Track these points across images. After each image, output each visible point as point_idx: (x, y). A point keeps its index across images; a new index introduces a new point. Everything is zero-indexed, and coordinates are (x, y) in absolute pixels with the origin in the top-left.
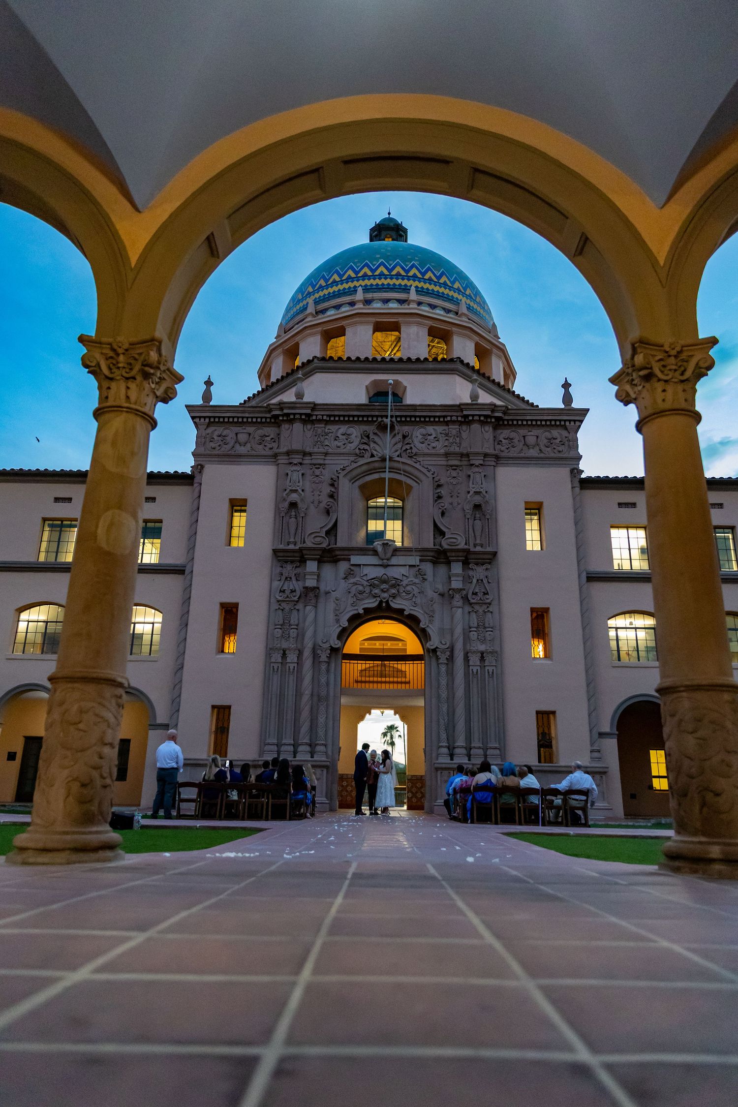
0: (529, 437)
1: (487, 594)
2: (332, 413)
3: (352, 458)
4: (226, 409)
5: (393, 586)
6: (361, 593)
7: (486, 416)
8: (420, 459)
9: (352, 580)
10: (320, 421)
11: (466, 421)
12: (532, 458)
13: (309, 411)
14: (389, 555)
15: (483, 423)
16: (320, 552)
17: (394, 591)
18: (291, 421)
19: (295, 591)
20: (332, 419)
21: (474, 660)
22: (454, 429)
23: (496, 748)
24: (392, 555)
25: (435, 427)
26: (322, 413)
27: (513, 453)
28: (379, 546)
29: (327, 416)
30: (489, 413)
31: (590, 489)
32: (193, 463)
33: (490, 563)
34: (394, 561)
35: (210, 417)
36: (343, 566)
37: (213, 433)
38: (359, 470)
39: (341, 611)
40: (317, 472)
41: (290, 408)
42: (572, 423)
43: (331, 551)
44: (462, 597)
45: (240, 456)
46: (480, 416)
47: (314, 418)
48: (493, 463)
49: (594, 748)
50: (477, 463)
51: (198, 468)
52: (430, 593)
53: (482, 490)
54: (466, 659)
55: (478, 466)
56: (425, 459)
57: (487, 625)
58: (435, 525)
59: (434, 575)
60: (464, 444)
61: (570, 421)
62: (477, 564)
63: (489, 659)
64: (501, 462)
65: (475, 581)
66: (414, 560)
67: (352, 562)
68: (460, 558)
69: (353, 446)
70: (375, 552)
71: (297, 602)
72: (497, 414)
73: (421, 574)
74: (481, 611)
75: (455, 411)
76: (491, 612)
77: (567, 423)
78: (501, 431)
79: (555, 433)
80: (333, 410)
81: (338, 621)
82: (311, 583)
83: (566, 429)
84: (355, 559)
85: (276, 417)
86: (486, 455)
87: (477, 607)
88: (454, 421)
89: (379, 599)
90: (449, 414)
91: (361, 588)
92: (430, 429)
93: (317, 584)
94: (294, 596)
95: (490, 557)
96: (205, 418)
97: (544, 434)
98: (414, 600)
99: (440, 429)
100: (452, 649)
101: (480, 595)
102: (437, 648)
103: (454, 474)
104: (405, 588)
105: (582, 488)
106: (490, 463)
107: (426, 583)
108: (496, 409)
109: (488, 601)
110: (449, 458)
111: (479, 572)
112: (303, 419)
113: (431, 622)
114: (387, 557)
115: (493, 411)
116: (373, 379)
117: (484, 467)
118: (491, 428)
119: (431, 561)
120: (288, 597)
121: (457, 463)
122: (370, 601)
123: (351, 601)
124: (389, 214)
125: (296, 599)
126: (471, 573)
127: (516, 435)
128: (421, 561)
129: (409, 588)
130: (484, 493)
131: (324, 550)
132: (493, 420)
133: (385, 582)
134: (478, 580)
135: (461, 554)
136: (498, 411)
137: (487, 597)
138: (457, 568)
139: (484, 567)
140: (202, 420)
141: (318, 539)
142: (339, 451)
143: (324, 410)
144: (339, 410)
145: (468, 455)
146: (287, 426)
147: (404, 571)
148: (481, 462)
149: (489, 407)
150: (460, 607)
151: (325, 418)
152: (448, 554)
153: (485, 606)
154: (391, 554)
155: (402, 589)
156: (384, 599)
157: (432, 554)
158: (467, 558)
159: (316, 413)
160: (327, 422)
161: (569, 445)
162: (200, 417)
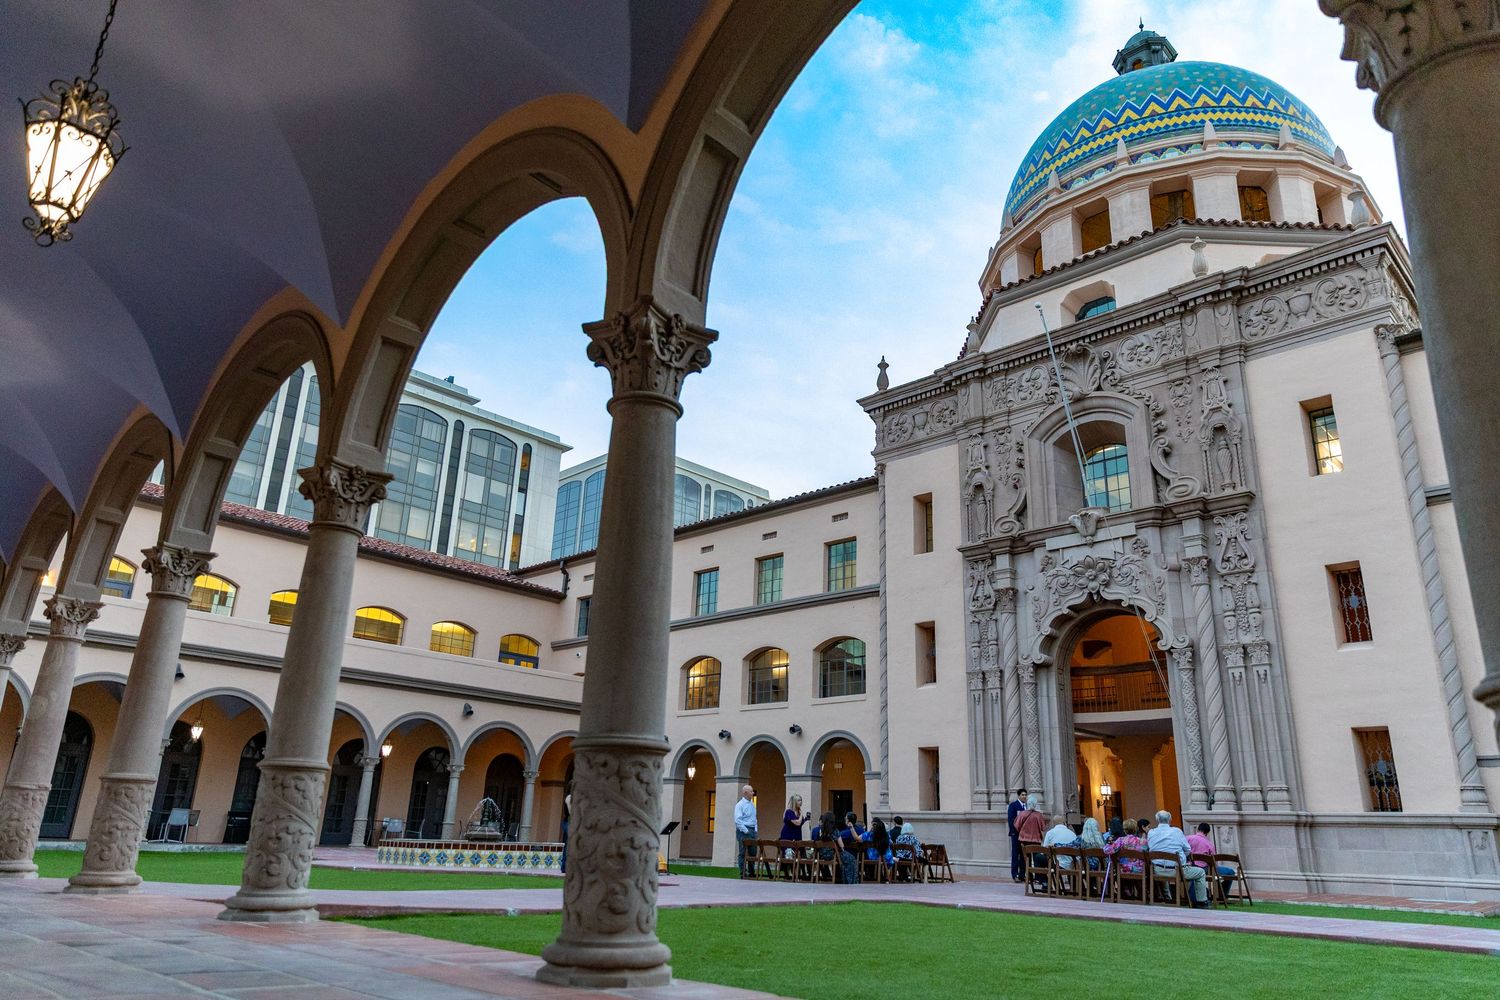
0: (1295, 300)
1: (1246, 557)
2: (1009, 358)
3: (1040, 410)
4: (898, 391)
5: (1103, 570)
6: (1064, 586)
7: (1214, 294)
8: (1129, 384)
9: (1052, 572)
10: (998, 372)
11: (1187, 309)
12: (1302, 331)
13: (980, 366)
14: (1092, 529)
15: (1214, 304)
16: (1008, 543)
17: (1104, 577)
18: (966, 384)
19: (990, 597)
20: (1011, 365)
21: (1234, 659)
22: (1172, 327)
23: (1280, 790)
24: (1097, 529)
25: (1145, 333)
26: (998, 362)
27: (1273, 332)
28: (1076, 520)
29: (1004, 363)
30: (1218, 287)
31: (1411, 352)
32: (874, 465)
33: (1246, 511)
34: (1101, 535)
35: (884, 406)
36: (1039, 554)
37: (890, 423)
38: (1048, 424)
39: (1041, 615)
40: (1002, 439)
41: (958, 369)
42: (1368, 254)
43: (1021, 538)
44: (1204, 569)
45: (919, 442)
46: (1205, 296)
47: (989, 371)
48: (1238, 359)
49: (1467, 784)
50: (1210, 366)
51: (881, 468)
52: (1157, 572)
53: (1221, 404)
54: (1220, 658)
55: (1212, 370)
56: (1136, 382)
57: (1249, 605)
58: (1155, 472)
59: (1162, 545)
60: (1191, 343)
61: (1362, 252)
62: (1224, 516)
63: (1258, 655)
64: (1252, 352)
65: (1224, 541)
66: (1129, 528)
67: (1048, 548)
68: (1193, 513)
69: (1042, 392)
70: (1073, 529)
71: (994, 610)
72: (1231, 285)
73: (1142, 549)
74: (1238, 584)
75: (1166, 302)
76: (1256, 584)
77: (1359, 257)
78: (1249, 305)
79: (1341, 279)
80: (1009, 354)
81: (1039, 628)
82: (1003, 583)
83: (1359, 266)
84: (1052, 543)
85: (948, 384)
86: (1222, 351)
87: (1231, 580)
88: (1170, 316)
89: (1087, 591)
90: (1161, 308)
91: (1062, 580)
92: (1140, 338)
93: (1012, 583)
94: (990, 604)
95: (1245, 500)
96: (879, 408)
97: (1320, 289)
98: (1134, 584)
99: (1152, 333)
100: (1193, 647)
101: (1234, 561)
102: (1172, 648)
103: (1180, 391)
104: (1119, 569)
105: (1402, 353)
106: (1232, 360)
107: (1150, 558)
108: (1227, 277)
109: (1247, 568)
110: (1168, 371)
111: (1229, 527)
112: (978, 377)
113: (1160, 612)
114: (1089, 532)
115: (1223, 283)
116: (1069, 292)
117: (1224, 368)
118: (1230, 306)
119: (1153, 525)
120: (982, 605)
121: (1181, 374)
122: (1077, 595)
123: (1054, 598)
124: (1141, 26)
125: (991, 606)
126: (1217, 530)
127: (1276, 303)
128: (1138, 528)
129: (1125, 570)
130: (1226, 407)
131: (1013, 540)
132: (1229, 295)
133: (1090, 567)
134: (1229, 539)
135: (1192, 507)
136: (1232, 280)
137: (1245, 561)
138: (1193, 528)
139: (1237, 518)
140: (877, 411)
141: (1006, 526)
142: (1025, 403)
143: (999, 357)
144: (1016, 352)
145: (1195, 358)
146: (963, 391)
147: (1118, 546)
148: (1217, 363)
149: (1214, 279)
150: (1201, 585)
151: (1002, 367)
152: (1175, 510)
153: (1243, 577)
154: (1094, 529)
155: (1115, 572)
156: (1093, 589)
157: (1151, 515)
158: (1206, 510)
159: (990, 365)
160: (1007, 372)
161: (1367, 292)
162: (875, 409)
